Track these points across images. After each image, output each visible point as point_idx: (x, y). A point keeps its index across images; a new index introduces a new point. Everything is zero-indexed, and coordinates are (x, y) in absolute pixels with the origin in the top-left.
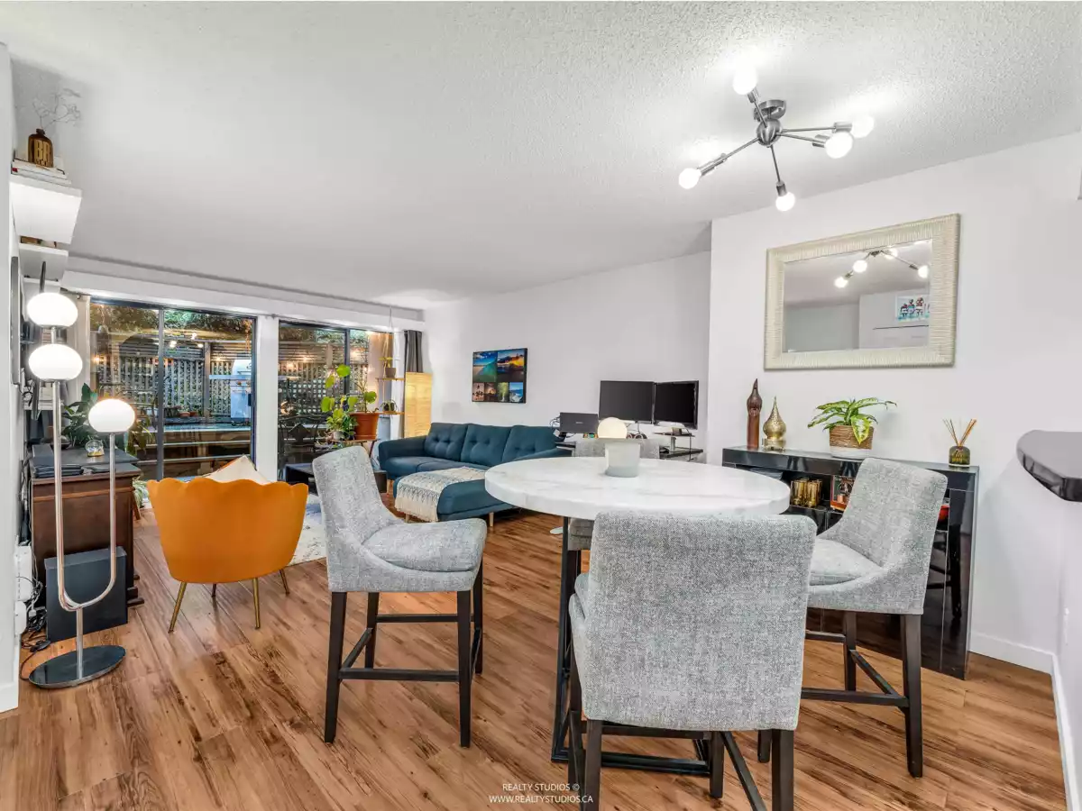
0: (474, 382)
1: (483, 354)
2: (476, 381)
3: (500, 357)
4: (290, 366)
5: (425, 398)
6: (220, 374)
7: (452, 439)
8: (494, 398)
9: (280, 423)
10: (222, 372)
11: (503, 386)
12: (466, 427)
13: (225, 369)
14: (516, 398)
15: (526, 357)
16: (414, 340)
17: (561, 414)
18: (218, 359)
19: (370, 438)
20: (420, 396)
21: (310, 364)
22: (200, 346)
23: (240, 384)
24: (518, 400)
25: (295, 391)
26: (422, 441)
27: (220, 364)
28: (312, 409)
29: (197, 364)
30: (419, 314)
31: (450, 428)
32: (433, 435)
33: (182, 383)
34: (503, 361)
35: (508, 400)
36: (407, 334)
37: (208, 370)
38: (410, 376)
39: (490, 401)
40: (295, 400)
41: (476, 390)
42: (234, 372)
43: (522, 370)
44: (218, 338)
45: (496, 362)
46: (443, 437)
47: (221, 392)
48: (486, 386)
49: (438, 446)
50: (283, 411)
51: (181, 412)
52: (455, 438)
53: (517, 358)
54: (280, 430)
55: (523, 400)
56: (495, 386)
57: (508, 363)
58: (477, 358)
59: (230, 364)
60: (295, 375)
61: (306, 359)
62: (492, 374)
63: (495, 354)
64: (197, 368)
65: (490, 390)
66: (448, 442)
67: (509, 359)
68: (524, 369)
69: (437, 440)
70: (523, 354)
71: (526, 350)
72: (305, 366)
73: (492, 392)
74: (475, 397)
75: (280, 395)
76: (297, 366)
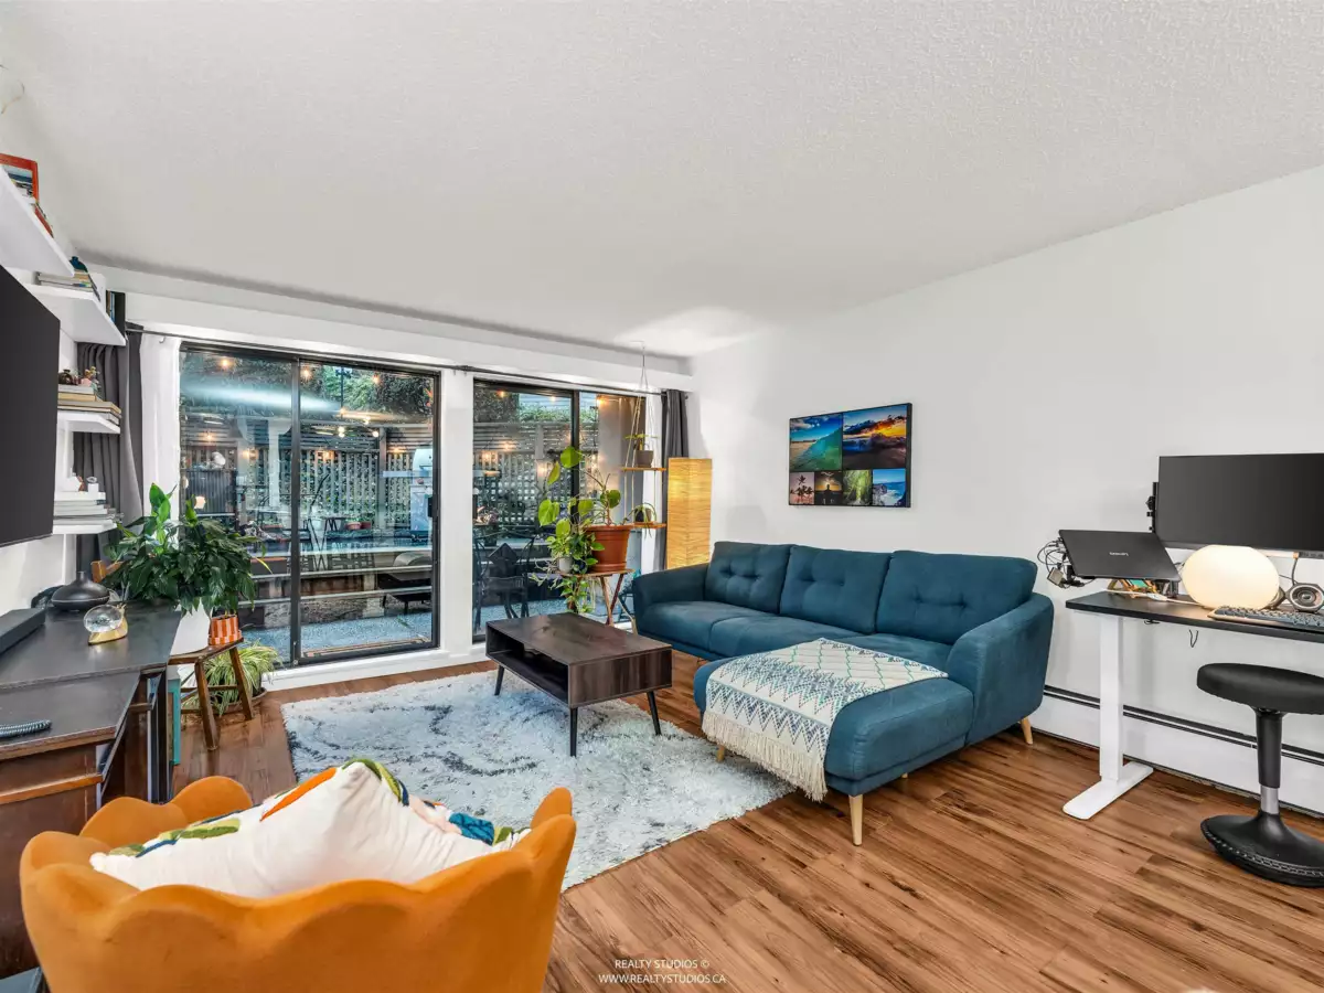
0: (791, 471)
1: (810, 420)
2: (796, 468)
3: (849, 423)
4: (487, 456)
5: (701, 500)
6: (398, 470)
7: (760, 571)
8: (841, 499)
9: (476, 541)
10: (401, 467)
11: (859, 479)
12: (787, 551)
13: (405, 464)
14: (889, 497)
15: (909, 419)
16: (675, 405)
17: (1061, 532)
18: (396, 450)
19: (617, 569)
20: (694, 496)
21: (513, 454)
22: (376, 434)
23: (422, 483)
24: (895, 501)
25: (493, 492)
26: (702, 571)
27: (399, 458)
28: (517, 516)
29: (370, 458)
30: (681, 363)
31: (754, 552)
32: (723, 563)
33: (352, 483)
34: (856, 430)
35: (869, 501)
36: (665, 396)
37: (383, 463)
38: (673, 462)
39: (828, 504)
40: (494, 504)
41: (797, 486)
42: (416, 467)
43: (900, 445)
44: (395, 422)
45: (841, 432)
46: (741, 566)
47: (400, 495)
48: (819, 477)
49: (733, 584)
50: (479, 519)
51: (351, 522)
52: (766, 569)
53: (890, 422)
54: (476, 551)
55: (905, 502)
56: (838, 476)
57: (868, 434)
58: (798, 428)
59: (411, 458)
60: (493, 469)
61: (507, 446)
62: (832, 455)
63: (836, 419)
64: (370, 463)
65: (828, 484)
66: (752, 576)
67: (870, 426)
68: (905, 443)
69: (729, 572)
70: (904, 414)
71: (909, 407)
72: (506, 455)
73: (832, 488)
74: (796, 496)
75: (475, 497)
76: (496, 456)
